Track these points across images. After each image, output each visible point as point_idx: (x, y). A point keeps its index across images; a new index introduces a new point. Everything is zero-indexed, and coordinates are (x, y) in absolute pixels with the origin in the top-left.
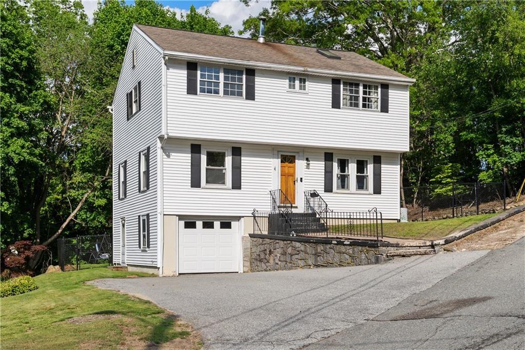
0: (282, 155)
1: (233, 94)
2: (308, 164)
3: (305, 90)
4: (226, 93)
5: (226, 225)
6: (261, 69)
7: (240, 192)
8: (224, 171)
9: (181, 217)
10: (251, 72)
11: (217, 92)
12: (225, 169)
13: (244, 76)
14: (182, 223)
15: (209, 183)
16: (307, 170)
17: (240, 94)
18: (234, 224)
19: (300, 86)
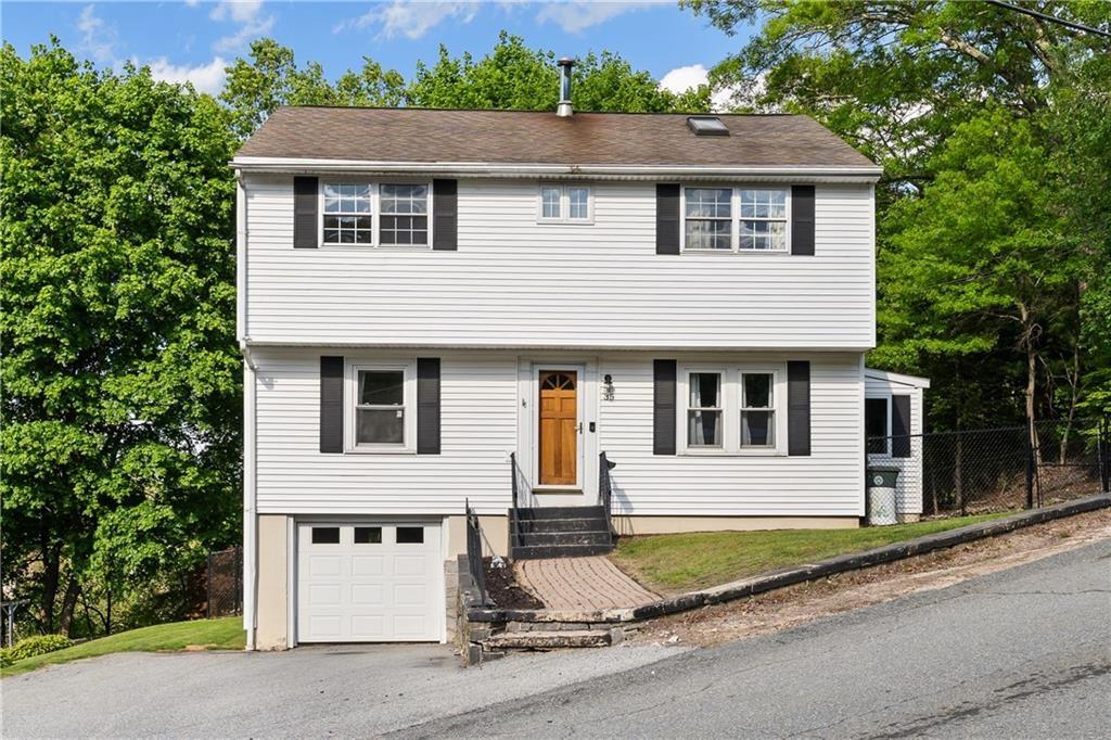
0: (541, 372)
1: (403, 239)
2: (610, 390)
3: (586, 217)
4: (385, 238)
5: (410, 534)
6: (472, 178)
7: (437, 460)
8: (399, 415)
9: (300, 519)
10: (446, 187)
11: (365, 237)
12: (403, 410)
13: (430, 198)
14: (306, 532)
15: (363, 441)
16: (608, 403)
17: (421, 239)
18: (428, 531)
19: (572, 208)
